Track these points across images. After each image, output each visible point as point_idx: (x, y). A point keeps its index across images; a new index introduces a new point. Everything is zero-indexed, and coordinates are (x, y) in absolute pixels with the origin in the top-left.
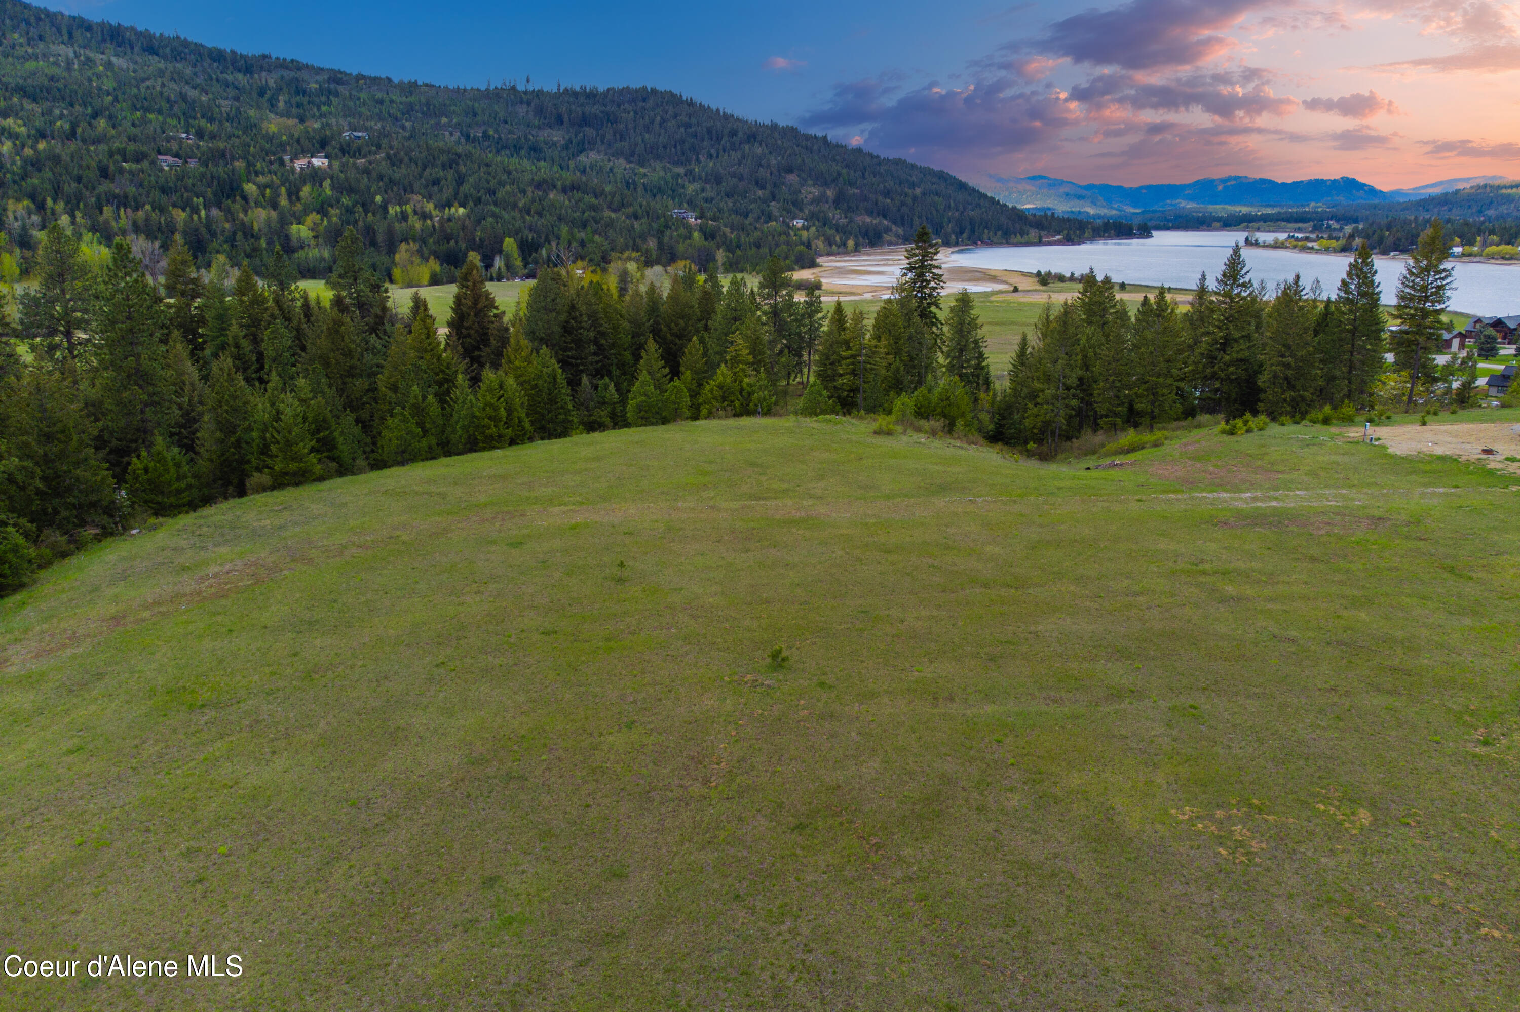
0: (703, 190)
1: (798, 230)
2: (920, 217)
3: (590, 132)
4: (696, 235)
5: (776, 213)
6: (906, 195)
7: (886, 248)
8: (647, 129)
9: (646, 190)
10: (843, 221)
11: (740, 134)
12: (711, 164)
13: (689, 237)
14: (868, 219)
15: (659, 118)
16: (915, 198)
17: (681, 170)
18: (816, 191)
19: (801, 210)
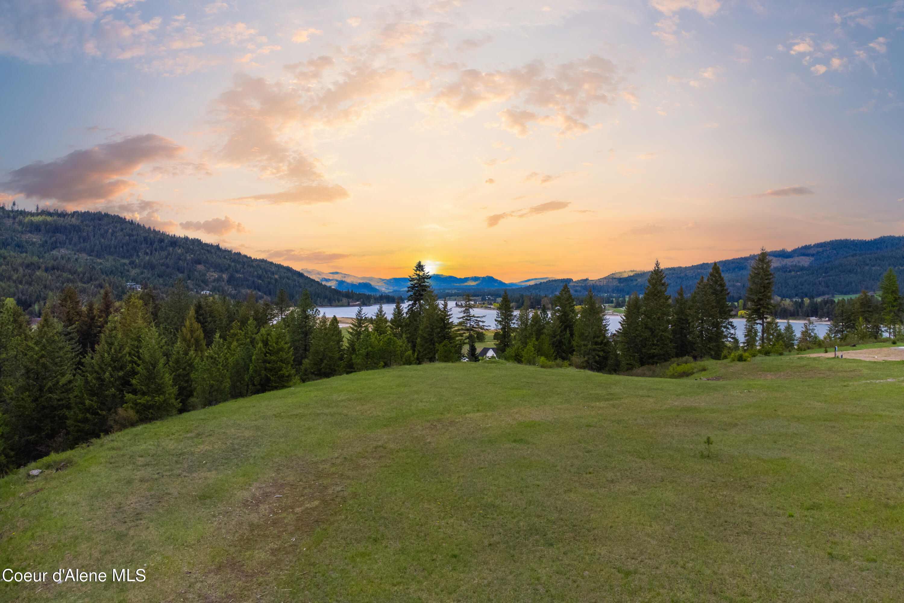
0: (142, 273)
3: (61, 237)
5: (191, 286)
6: (271, 279)
8: (102, 236)
10: (234, 292)
11: (165, 242)
12: (148, 258)
14: (249, 291)
15: (110, 231)
16: (276, 280)
17: (127, 261)
18: (216, 275)
19: (207, 285)
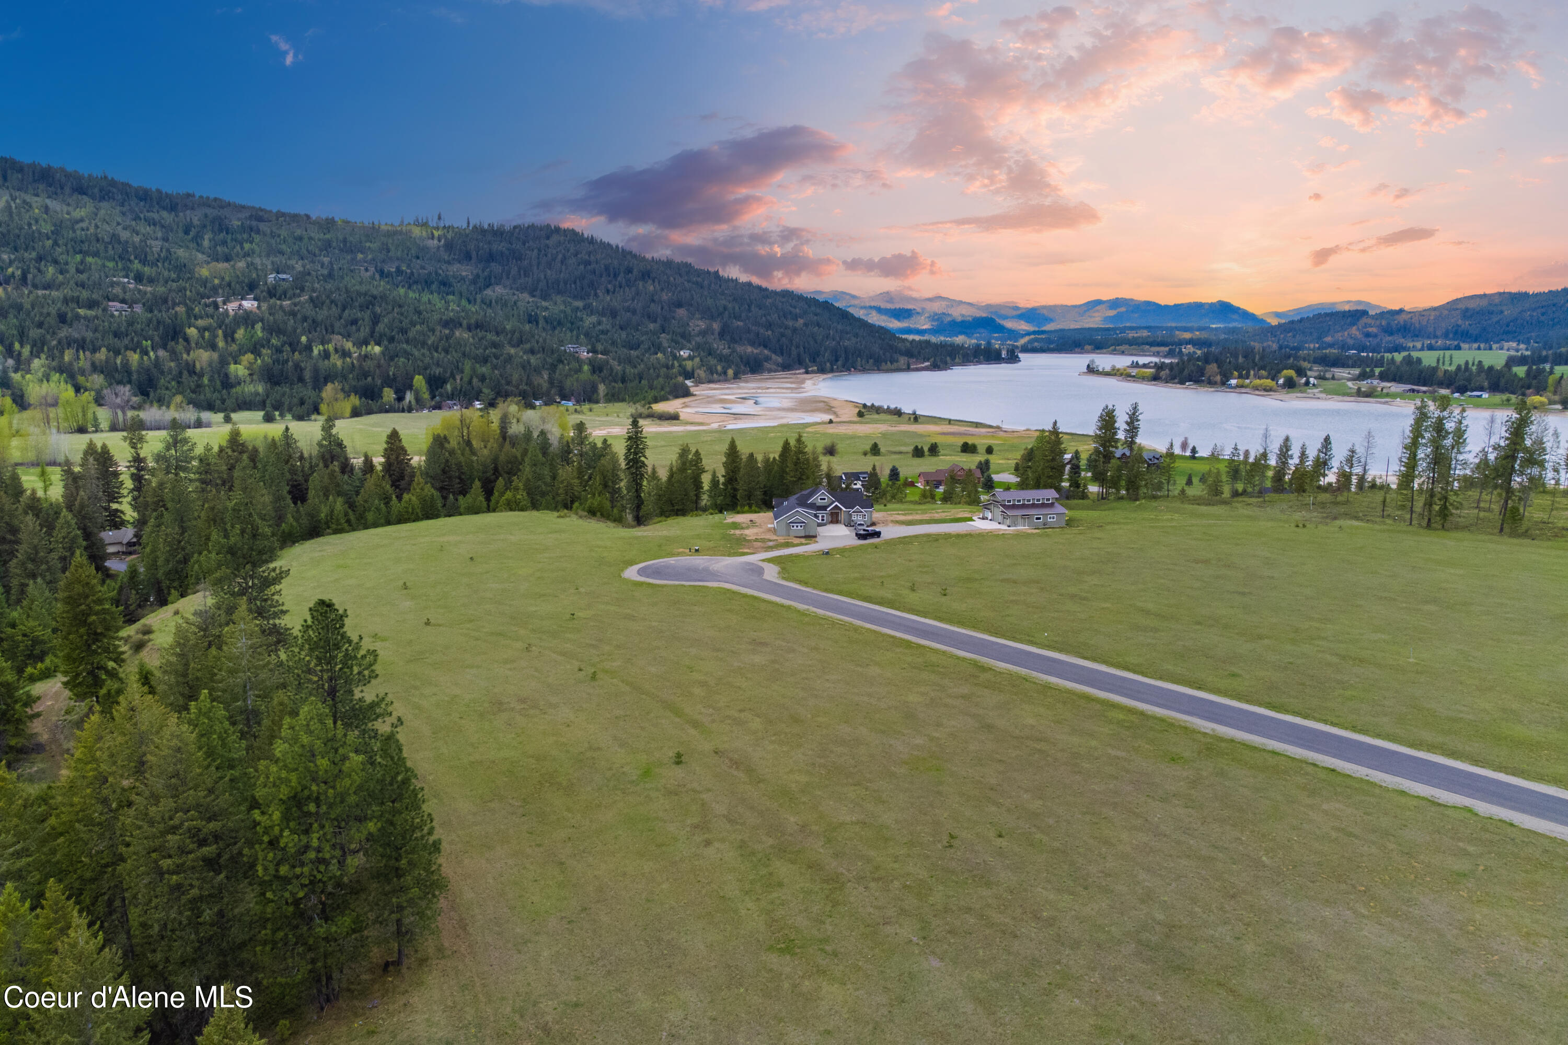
0: (599, 323)
1: (685, 359)
2: (798, 347)
3: (496, 268)
4: (586, 368)
5: (665, 344)
6: (786, 328)
7: (766, 375)
8: (549, 265)
9: (547, 322)
10: (726, 351)
11: (635, 271)
12: (608, 298)
13: (579, 370)
14: (749, 349)
15: (560, 256)
16: (795, 330)
17: (579, 304)
18: (702, 325)
19: (689, 341)
